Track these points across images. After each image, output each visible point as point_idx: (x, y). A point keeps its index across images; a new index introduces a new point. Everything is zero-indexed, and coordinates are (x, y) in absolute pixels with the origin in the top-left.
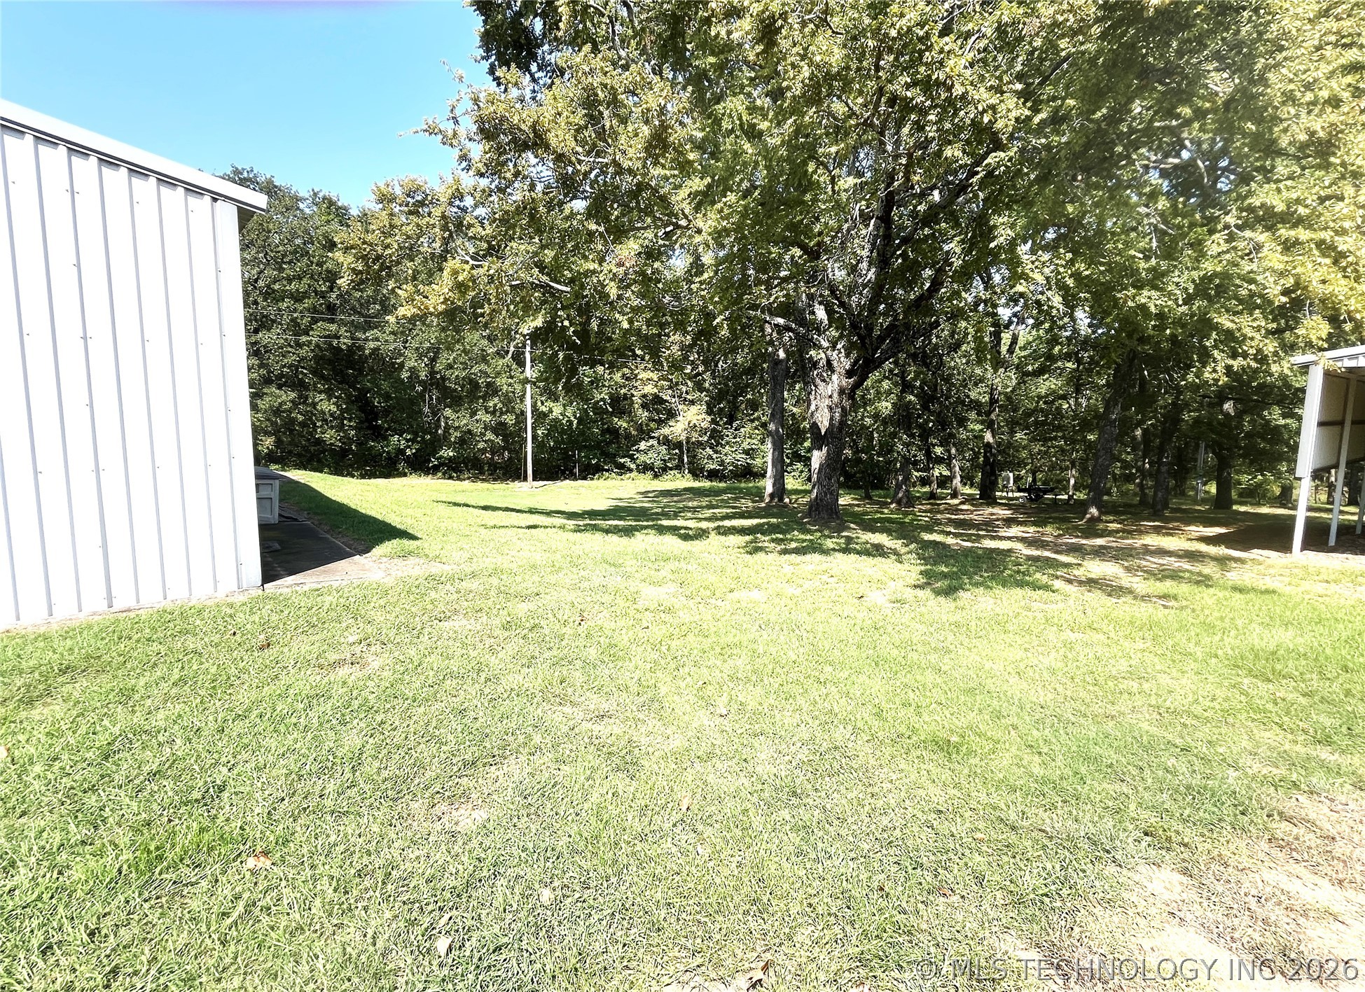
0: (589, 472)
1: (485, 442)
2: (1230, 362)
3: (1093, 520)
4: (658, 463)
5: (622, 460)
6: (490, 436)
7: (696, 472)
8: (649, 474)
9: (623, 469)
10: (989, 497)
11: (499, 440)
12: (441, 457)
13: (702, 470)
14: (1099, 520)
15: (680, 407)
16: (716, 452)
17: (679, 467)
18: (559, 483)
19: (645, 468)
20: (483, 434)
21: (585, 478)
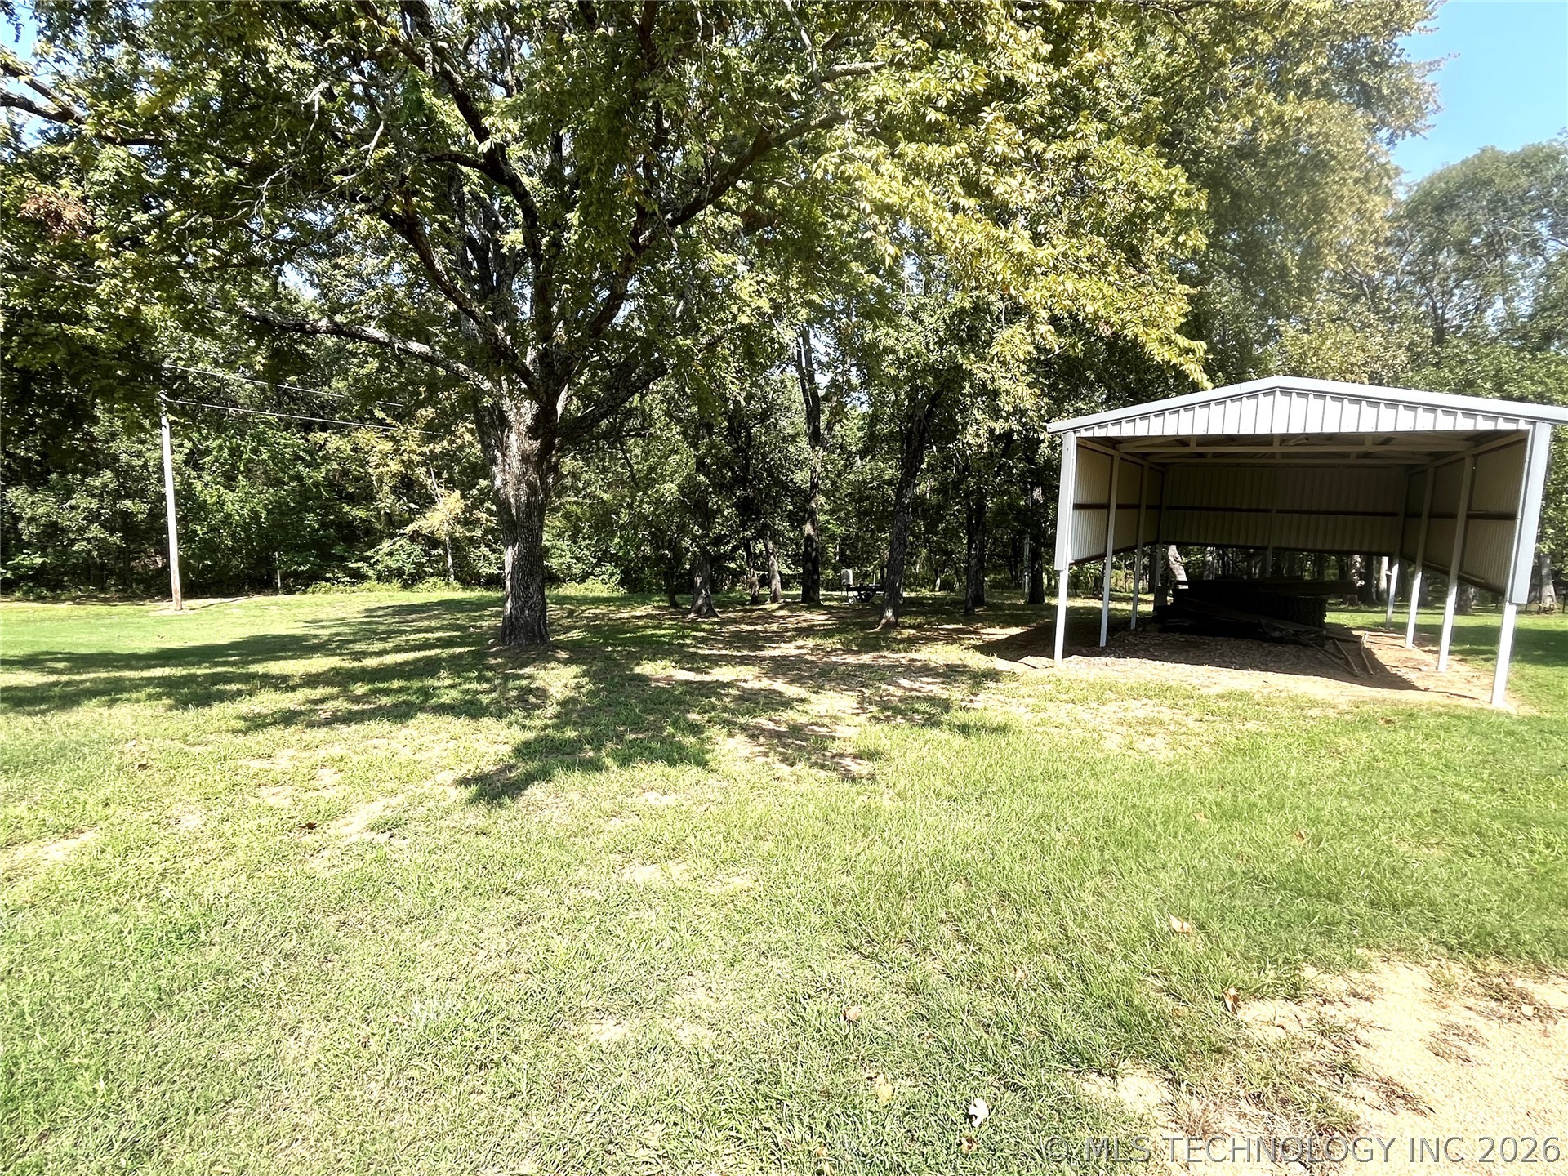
0: (299, 582)
1: (89, 541)
2: (992, 424)
3: (890, 626)
4: (408, 568)
5: (354, 565)
6: (95, 530)
7: (468, 577)
8: (397, 583)
9: (358, 577)
10: (813, 600)
11: (116, 539)
12: (19, 566)
13: (478, 576)
14: (895, 625)
15: (439, 491)
16: (493, 551)
17: (443, 574)
18: (241, 601)
19: (388, 576)
20: (82, 529)
21: (290, 592)
